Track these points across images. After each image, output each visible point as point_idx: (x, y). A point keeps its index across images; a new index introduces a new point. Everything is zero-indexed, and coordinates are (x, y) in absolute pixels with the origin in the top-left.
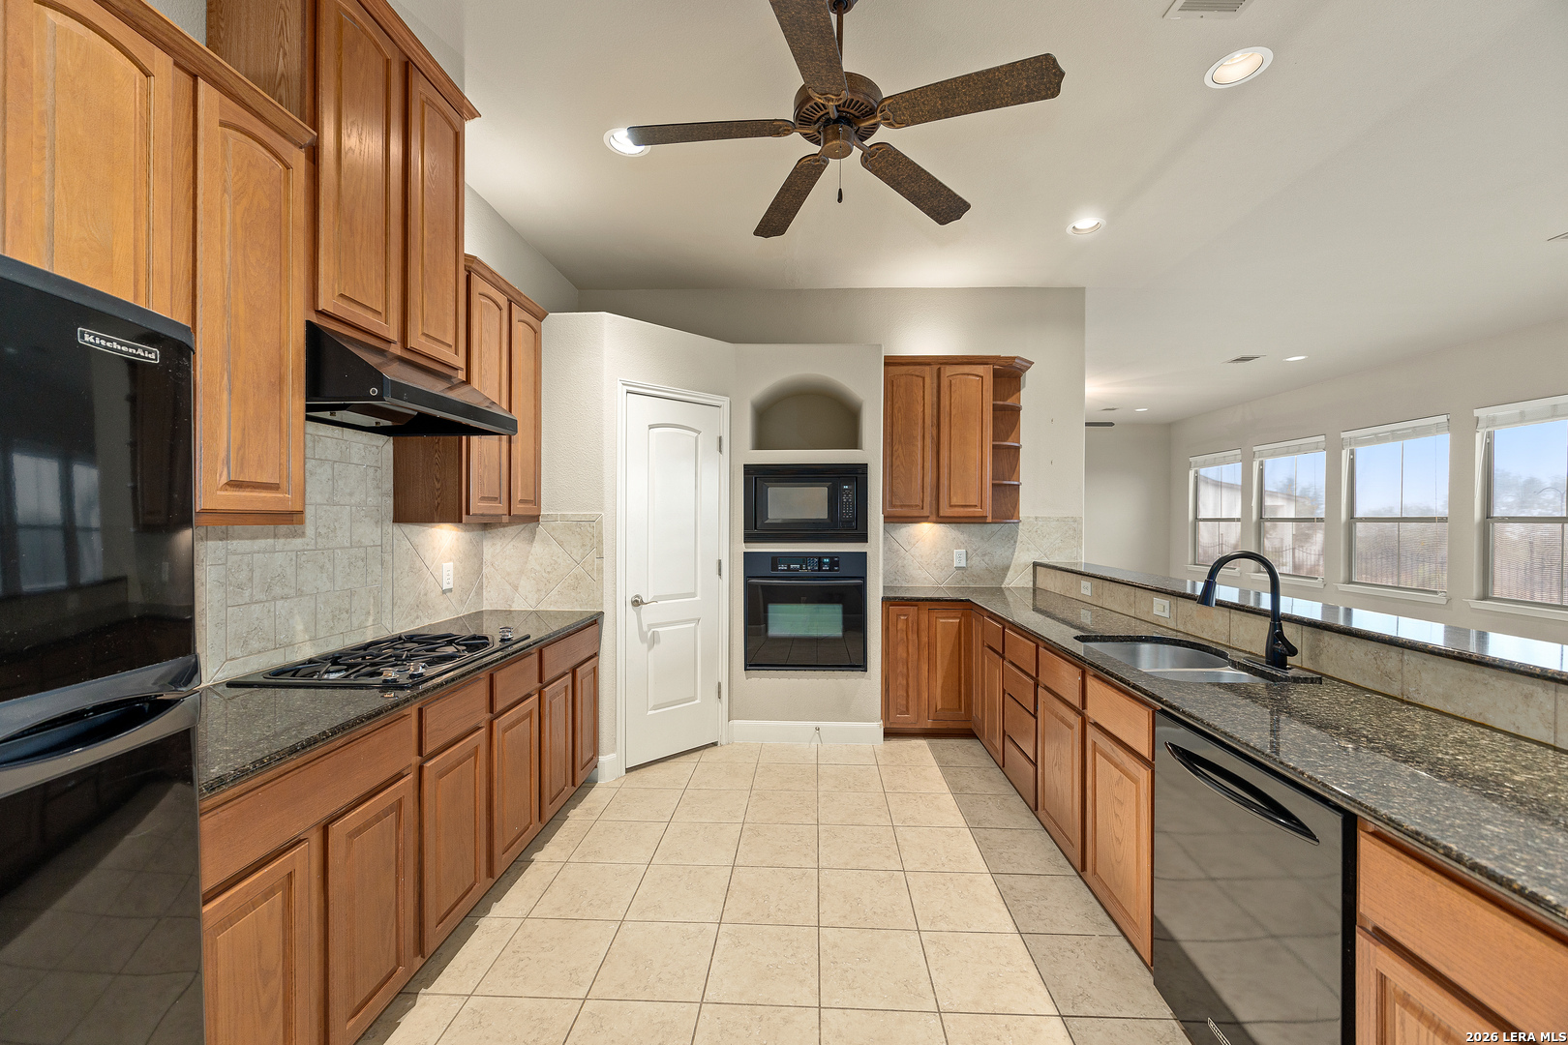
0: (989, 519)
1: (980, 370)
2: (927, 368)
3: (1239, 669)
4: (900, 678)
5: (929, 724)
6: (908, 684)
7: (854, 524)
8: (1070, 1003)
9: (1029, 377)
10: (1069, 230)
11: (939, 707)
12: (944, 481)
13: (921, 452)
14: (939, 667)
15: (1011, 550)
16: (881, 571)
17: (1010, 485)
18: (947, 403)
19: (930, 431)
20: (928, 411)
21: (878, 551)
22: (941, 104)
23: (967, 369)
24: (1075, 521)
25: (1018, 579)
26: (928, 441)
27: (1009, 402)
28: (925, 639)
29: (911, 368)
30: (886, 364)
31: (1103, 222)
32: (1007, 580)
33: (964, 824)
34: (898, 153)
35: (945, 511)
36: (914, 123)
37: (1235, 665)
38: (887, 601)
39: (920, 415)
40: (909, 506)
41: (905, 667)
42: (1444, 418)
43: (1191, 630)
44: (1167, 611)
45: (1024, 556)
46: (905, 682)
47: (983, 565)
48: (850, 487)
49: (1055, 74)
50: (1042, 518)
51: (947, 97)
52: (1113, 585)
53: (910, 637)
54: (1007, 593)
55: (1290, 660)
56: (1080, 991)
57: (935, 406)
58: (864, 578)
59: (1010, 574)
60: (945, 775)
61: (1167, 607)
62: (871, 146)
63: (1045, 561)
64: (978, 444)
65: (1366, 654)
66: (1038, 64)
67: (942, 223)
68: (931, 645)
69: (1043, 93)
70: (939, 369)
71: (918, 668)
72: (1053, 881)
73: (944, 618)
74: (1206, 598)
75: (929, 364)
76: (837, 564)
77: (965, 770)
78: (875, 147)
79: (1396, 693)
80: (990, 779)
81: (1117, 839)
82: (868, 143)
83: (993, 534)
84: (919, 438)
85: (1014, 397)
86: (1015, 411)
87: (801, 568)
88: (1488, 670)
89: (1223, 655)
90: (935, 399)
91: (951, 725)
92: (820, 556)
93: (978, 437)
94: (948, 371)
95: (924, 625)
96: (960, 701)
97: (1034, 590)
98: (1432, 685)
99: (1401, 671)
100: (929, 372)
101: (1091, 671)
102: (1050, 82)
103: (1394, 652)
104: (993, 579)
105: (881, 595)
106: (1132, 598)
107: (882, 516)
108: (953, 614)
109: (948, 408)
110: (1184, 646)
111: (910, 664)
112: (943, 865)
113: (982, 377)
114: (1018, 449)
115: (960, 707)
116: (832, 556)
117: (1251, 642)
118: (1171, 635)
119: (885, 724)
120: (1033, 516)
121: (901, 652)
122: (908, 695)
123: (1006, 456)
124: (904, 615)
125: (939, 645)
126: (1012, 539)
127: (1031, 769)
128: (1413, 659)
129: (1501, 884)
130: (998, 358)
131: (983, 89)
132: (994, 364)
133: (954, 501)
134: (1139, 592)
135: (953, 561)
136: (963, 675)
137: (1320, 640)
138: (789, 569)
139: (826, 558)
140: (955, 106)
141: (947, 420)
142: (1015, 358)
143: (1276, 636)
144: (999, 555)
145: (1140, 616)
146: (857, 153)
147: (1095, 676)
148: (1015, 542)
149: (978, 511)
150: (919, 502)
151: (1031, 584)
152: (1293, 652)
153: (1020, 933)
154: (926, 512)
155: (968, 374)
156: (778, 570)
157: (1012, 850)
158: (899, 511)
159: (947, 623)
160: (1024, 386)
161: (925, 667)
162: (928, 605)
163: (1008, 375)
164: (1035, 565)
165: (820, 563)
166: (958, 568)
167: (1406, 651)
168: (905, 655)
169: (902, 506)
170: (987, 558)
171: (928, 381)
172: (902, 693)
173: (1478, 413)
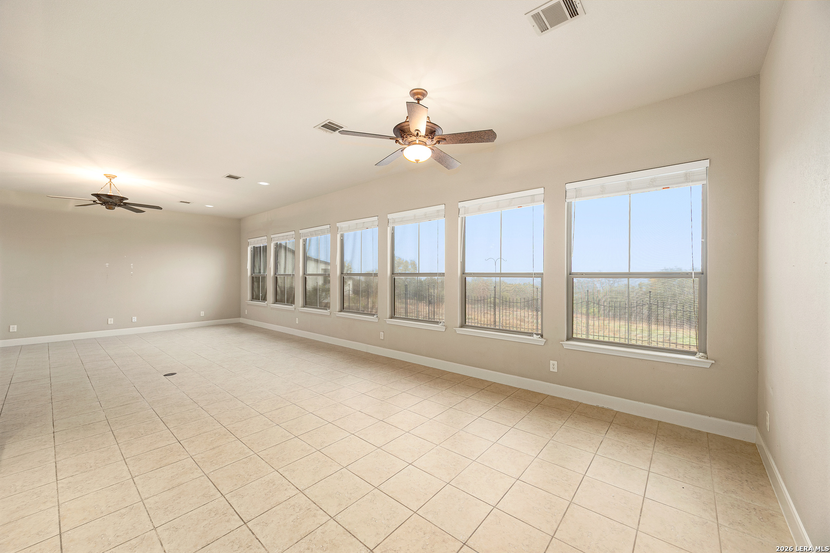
42: (329, 227)
173: (338, 225)
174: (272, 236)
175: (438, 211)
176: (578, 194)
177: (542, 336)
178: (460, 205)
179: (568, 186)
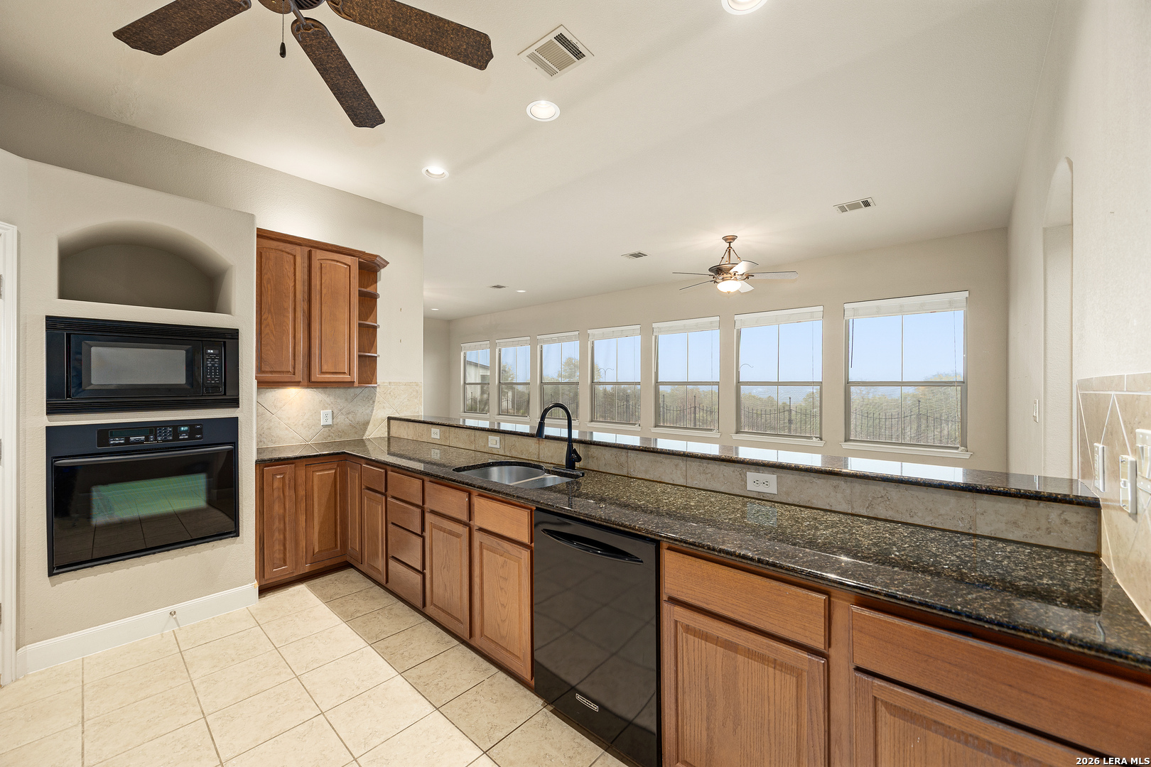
0: (356, 384)
1: (348, 259)
2: (298, 248)
3: (553, 474)
4: (277, 534)
5: (307, 568)
6: (285, 538)
7: (222, 389)
8: (487, 739)
9: (383, 274)
10: (424, 171)
11: (316, 550)
12: (315, 350)
13: (292, 325)
14: (316, 515)
15: (371, 409)
16: (255, 435)
17: (369, 356)
18: (318, 283)
19: (301, 306)
20: (299, 287)
21: (251, 416)
22: (393, 22)
23: (336, 256)
24: (417, 385)
25: (376, 431)
26: (300, 315)
27: (369, 290)
28: (302, 493)
29: (282, 245)
30: (258, 236)
31: (447, 174)
32: (367, 433)
33: (364, 644)
34: (333, 41)
35: (316, 376)
36: (361, 22)
37: (549, 472)
38: (261, 464)
39: (291, 289)
40: (279, 372)
41: (282, 522)
42: (577, 333)
43: (514, 454)
44: (498, 444)
45: (380, 412)
46: (282, 537)
47: (348, 422)
48: (217, 352)
49: (487, 53)
50: (394, 383)
51: (399, 18)
52: (457, 430)
53: (287, 494)
54: (367, 443)
55: (577, 465)
56: (490, 726)
57: (306, 284)
58: (235, 443)
59: (370, 427)
60: (333, 608)
61: (498, 441)
62: (307, 19)
63: (397, 415)
64: (347, 321)
65: (611, 455)
66: (478, 39)
67: (356, 125)
68: (309, 497)
69: (475, 62)
70: (310, 251)
71: (296, 521)
72: (446, 656)
73: (320, 471)
74: (539, 434)
75: (299, 245)
76: (200, 431)
77: (349, 597)
78: (312, 22)
79: (625, 474)
80: (373, 598)
81: (502, 605)
82: (305, 13)
83: (356, 396)
84: (291, 310)
85: (372, 287)
86: (374, 297)
87: (147, 439)
88: (662, 455)
89: (539, 467)
90: (306, 277)
91: (328, 563)
92: (176, 425)
93: (347, 315)
94: (318, 255)
95: (301, 480)
96: (336, 540)
97: (389, 439)
98: (640, 466)
99: (627, 462)
100: (300, 253)
101: (475, 492)
102: (482, 57)
103: (624, 452)
104: (356, 433)
105: (254, 458)
106: (473, 438)
107: (255, 382)
108: (329, 466)
109: (318, 287)
110: (514, 465)
111: (287, 519)
112: (358, 688)
113: (350, 266)
114: (375, 328)
115: (336, 545)
116: (191, 424)
117: (552, 457)
118: (502, 459)
119: (259, 583)
120: (388, 381)
121: (277, 509)
122: (285, 549)
123: (368, 333)
124: (280, 474)
125: (316, 495)
126: (371, 399)
127: (418, 578)
128: (632, 455)
129: (732, 555)
130: (364, 253)
131: (432, 31)
132: (359, 258)
133: (325, 368)
134: (478, 433)
135: (320, 420)
136: (338, 517)
137: (589, 451)
138: (128, 442)
139: (184, 426)
140: (404, 30)
141: (318, 297)
142: (376, 256)
143: (571, 451)
144: (361, 412)
145: (478, 449)
146: (291, 17)
147: (480, 495)
148: (374, 402)
149: (346, 378)
150: (291, 369)
151: (386, 435)
152: (579, 459)
153: (437, 709)
154: (298, 377)
155: (337, 261)
156: (109, 445)
157: (410, 647)
158: (269, 377)
159: (322, 476)
160: (380, 280)
161: (302, 518)
162: (305, 462)
163: (369, 268)
164: (390, 419)
165: (176, 433)
166: (325, 426)
167: (629, 451)
168: (282, 511)
169: (271, 372)
170: (350, 416)
171: (299, 260)
172: (277, 547)
173: (589, 331)
174: (497, 341)
175: (711, 323)
176: (856, 313)
177: (821, 439)
178: (736, 317)
179: (846, 306)
